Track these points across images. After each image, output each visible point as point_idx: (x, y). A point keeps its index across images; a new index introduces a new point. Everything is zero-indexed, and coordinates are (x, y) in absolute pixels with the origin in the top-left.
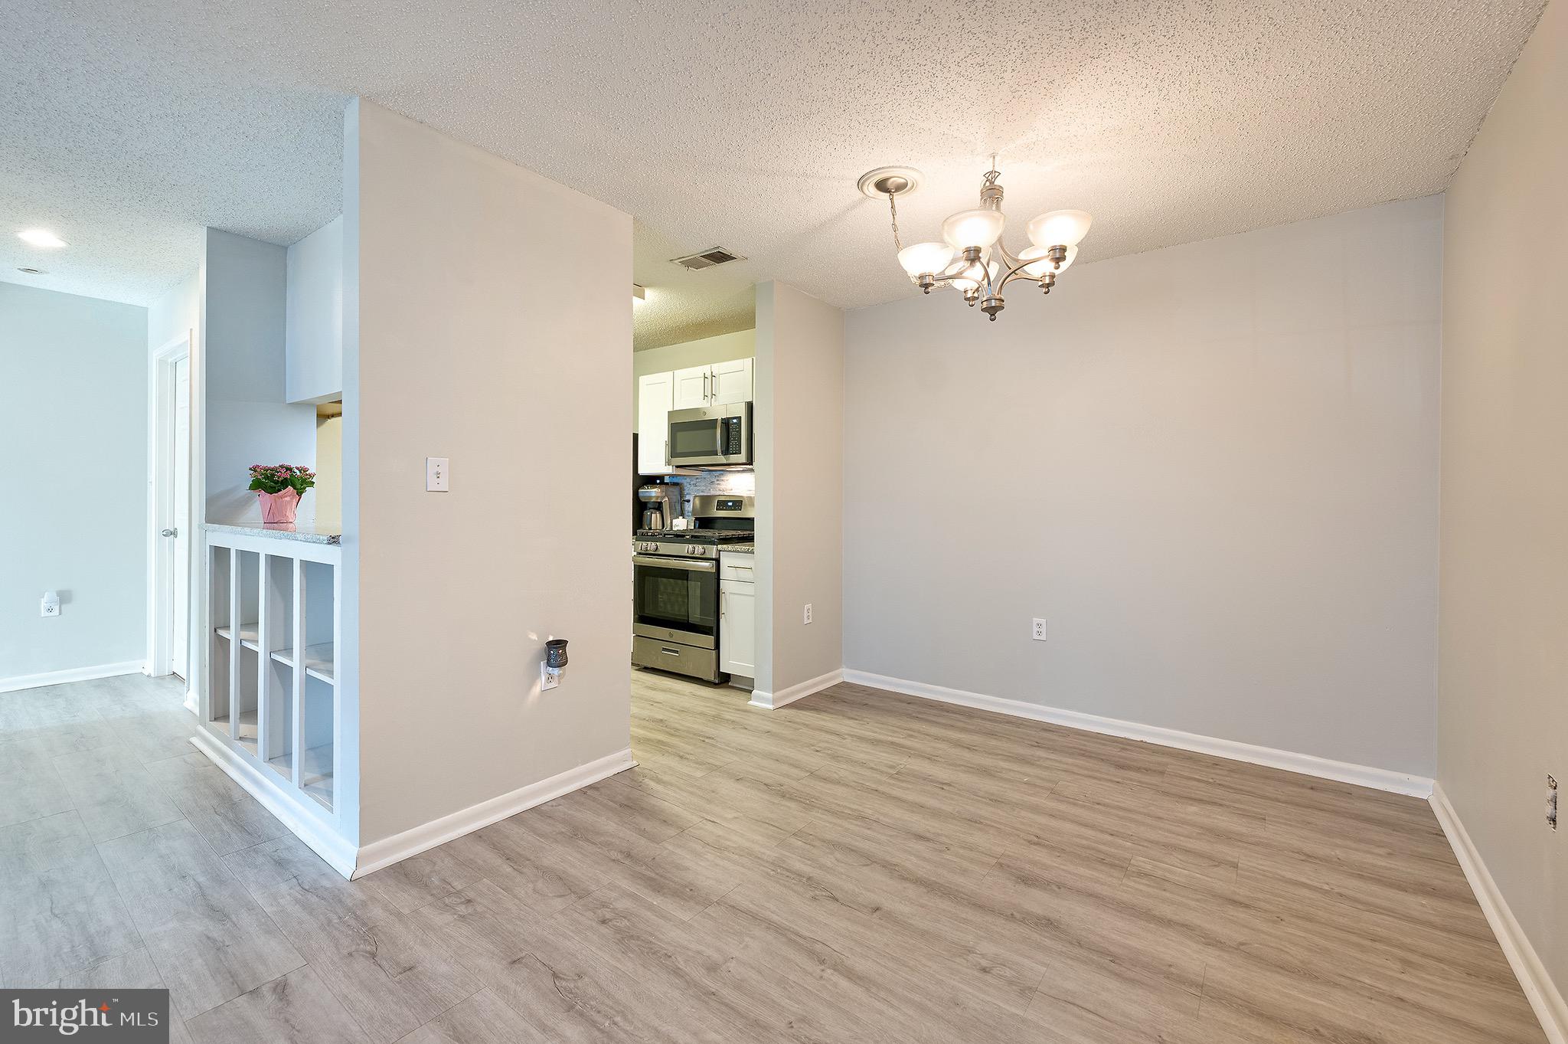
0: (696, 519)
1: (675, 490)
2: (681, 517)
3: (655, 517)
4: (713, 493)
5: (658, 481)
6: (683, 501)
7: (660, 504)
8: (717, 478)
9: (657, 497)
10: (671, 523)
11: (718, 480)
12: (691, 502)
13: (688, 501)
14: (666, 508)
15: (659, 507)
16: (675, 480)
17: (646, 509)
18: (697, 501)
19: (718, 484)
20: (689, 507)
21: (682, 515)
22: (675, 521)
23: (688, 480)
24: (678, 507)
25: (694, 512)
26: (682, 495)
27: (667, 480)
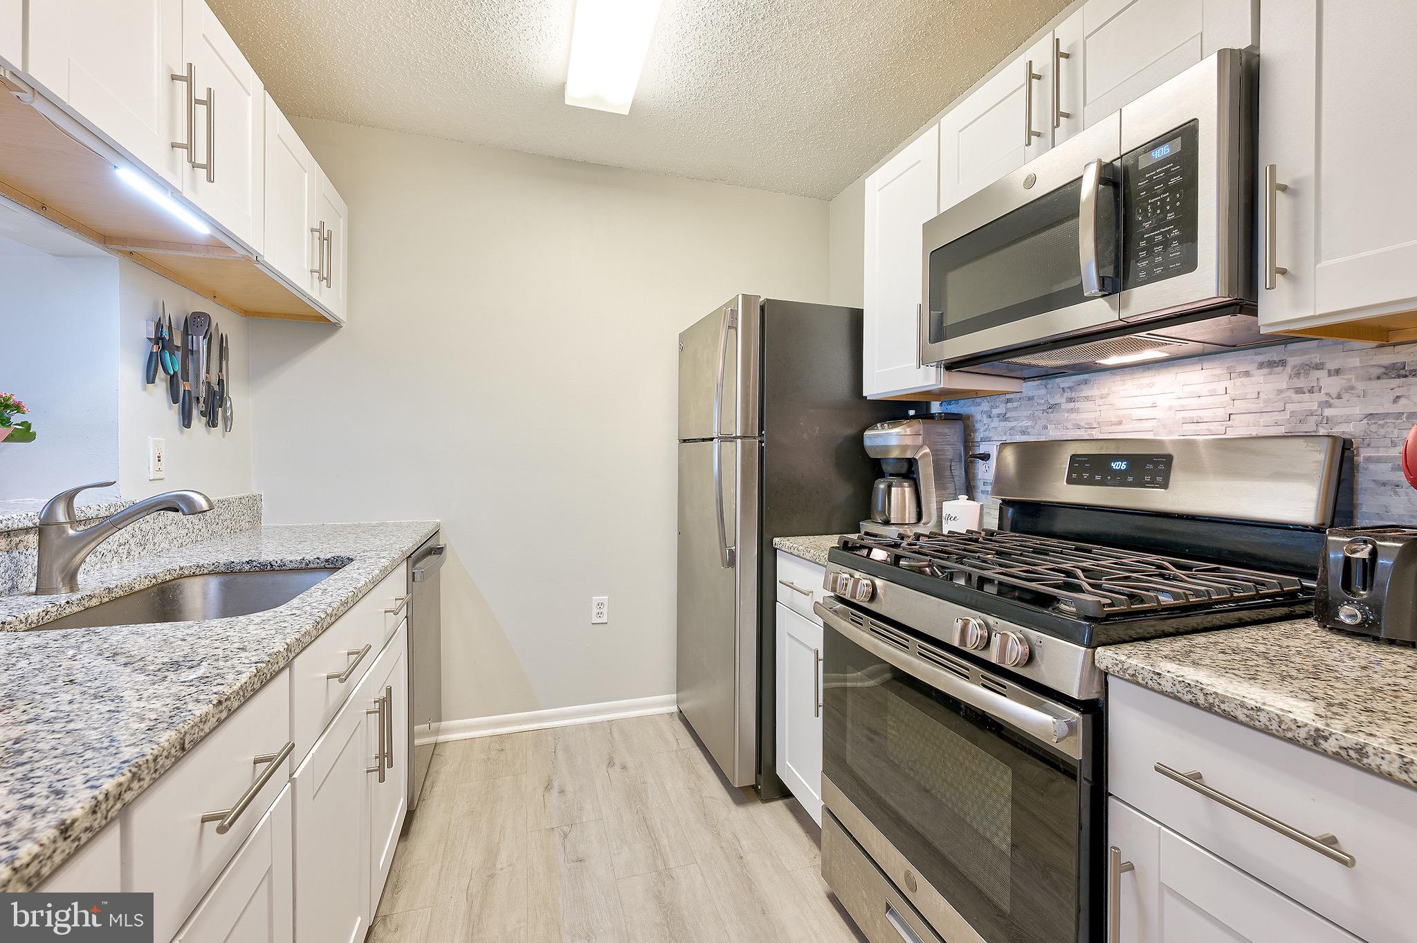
0: (1005, 503)
1: (951, 433)
2: (963, 498)
3: (900, 497)
4: (1053, 434)
5: (912, 412)
6: (971, 457)
7: (912, 463)
8: (1068, 394)
9: (904, 448)
10: (940, 509)
11: (1071, 400)
12: (993, 462)
13: (985, 457)
14: (926, 472)
15: (908, 471)
16: (953, 409)
17: (881, 474)
18: (1010, 457)
19: (1072, 410)
20: (985, 472)
21: (970, 491)
22: (949, 507)
23: (985, 406)
24: (959, 472)
25: (999, 483)
26: (968, 441)
27: (936, 408)
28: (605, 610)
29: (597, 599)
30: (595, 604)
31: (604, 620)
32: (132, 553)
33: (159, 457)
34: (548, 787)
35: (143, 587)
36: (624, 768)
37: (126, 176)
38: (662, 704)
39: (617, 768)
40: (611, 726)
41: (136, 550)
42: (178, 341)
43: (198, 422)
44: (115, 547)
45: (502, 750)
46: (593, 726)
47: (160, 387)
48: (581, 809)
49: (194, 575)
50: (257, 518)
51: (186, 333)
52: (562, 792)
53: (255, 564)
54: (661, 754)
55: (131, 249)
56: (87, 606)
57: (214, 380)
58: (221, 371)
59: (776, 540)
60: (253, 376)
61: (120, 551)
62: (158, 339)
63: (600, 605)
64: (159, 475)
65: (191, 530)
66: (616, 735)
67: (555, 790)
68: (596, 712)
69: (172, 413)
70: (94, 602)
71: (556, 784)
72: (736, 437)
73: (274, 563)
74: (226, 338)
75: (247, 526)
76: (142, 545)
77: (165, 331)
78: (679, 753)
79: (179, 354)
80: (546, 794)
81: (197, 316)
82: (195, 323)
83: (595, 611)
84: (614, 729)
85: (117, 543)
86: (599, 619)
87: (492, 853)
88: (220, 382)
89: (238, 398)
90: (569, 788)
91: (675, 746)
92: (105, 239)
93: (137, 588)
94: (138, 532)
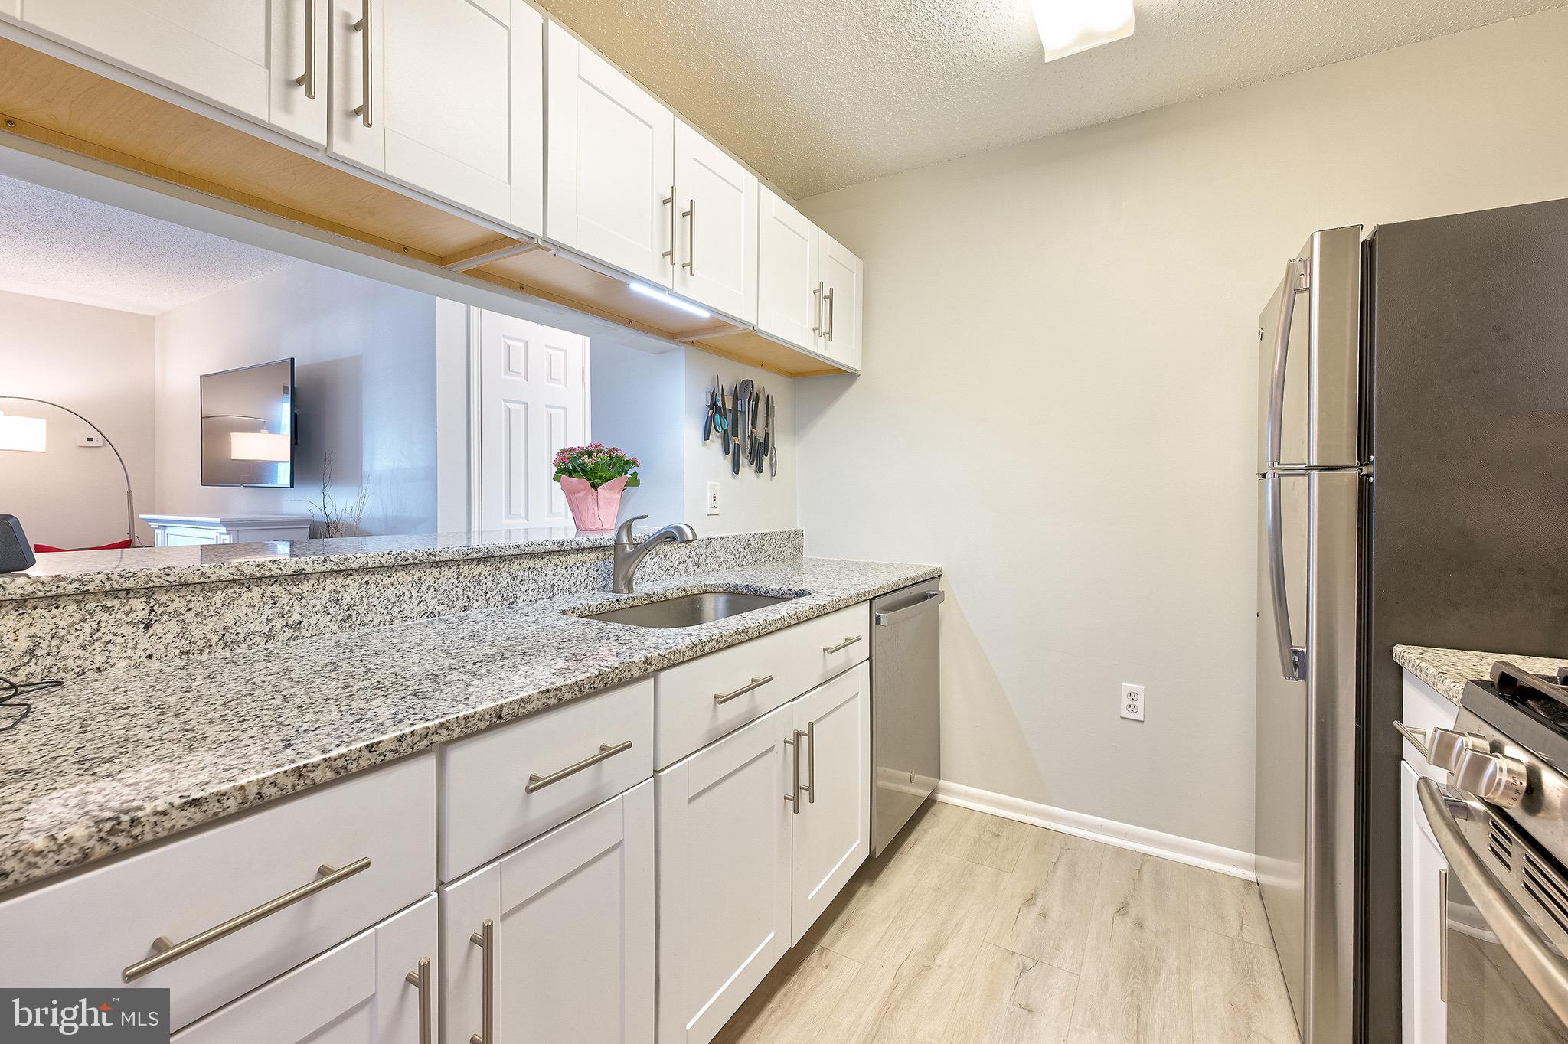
28: (1140, 703)
29: (1127, 686)
30: (1124, 694)
31: (1139, 716)
32: (689, 570)
33: (714, 497)
34: (1030, 902)
35: (675, 597)
36: (1139, 925)
37: (635, 287)
38: (1235, 863)
39: (1129, 920)
40: (1143, 863)
41: (692, 568)
42: (729, 406)
43: (747, 470)
44: (676, 564)
45: (998, 835)
46: (1119, 852)
47: (716, 442)
48: (1058, 948)
49: (714, 592)
50: (798, 550)
51: (736, 399)
52: (1043, 915)
53: (750, 588)
54: (1206, 933)
55: (692, 339)
56: (631, 604)
57: (760, 432)
58: (767, 426)
59: (1399, 649)
60: (798, 428)
61: (680, 567)
62: (713, 405)
63: (1133, 695)
64: (716, 511)
65: (737, 556)
66: (1147, 877)
67: (1035, 910)
68: (1126, 835)
69: (727, 463)
70: (637, 603)
71: (1040, 902)
72: (1310, 468)
73: (761, 590)
74: (772, 398)
75: (789, 556)
76: (697, 564)
77: (719, 398)
78: (1237, 946)
79: (729, 416)
80: (1024, 909)
81: (747, 384)
82: (743, 390)
83: (1126, 701)
84: (1147, 867)
85: (677, 562)
86: (1132, 713)
87: (937, 945)
88: (767, 435)
89: (782, 447)
90: (1054, 915)
91: (1234, 933)
92: (673, 335)
93: (670, 597)
94: (693, 554)
